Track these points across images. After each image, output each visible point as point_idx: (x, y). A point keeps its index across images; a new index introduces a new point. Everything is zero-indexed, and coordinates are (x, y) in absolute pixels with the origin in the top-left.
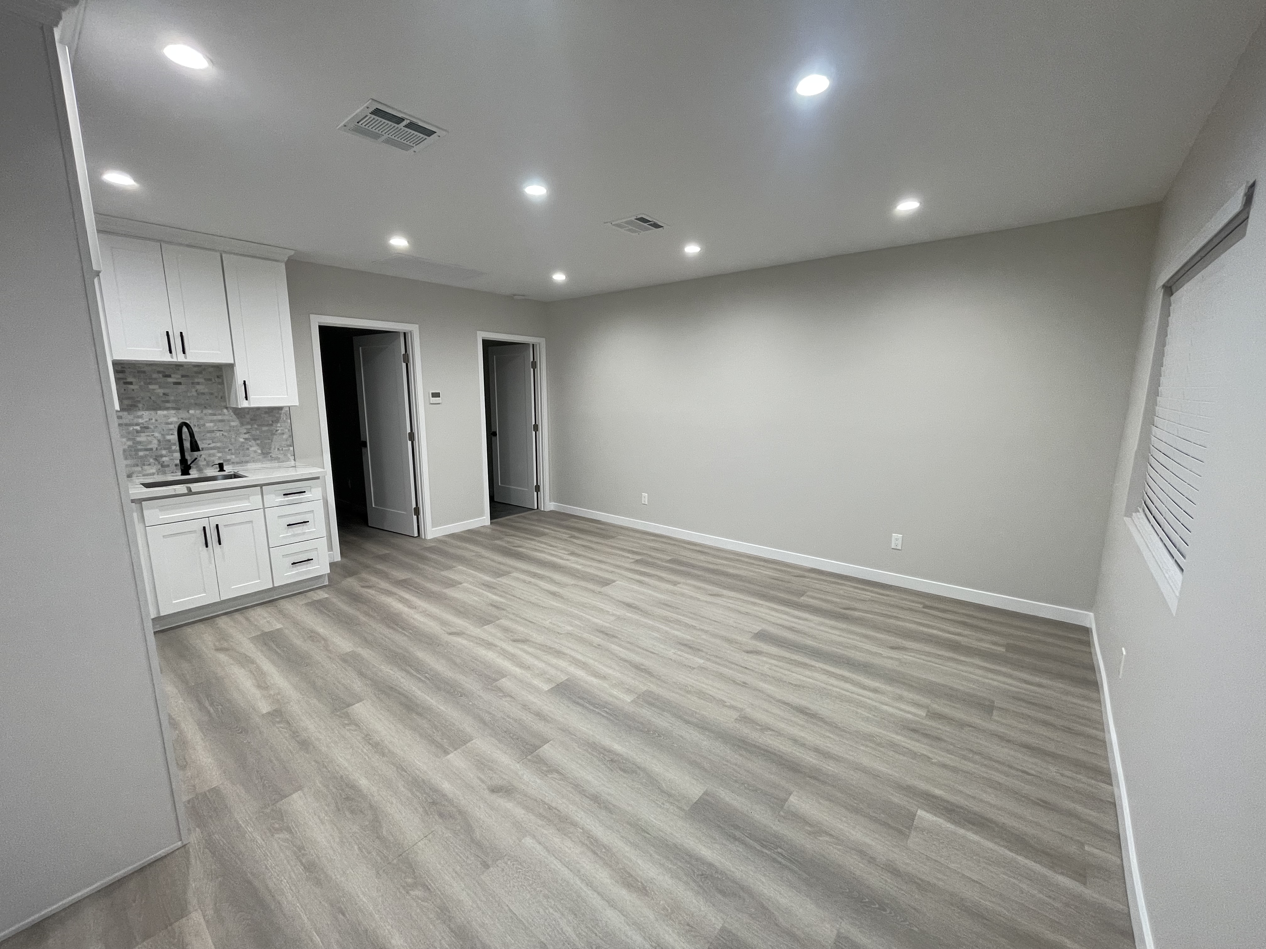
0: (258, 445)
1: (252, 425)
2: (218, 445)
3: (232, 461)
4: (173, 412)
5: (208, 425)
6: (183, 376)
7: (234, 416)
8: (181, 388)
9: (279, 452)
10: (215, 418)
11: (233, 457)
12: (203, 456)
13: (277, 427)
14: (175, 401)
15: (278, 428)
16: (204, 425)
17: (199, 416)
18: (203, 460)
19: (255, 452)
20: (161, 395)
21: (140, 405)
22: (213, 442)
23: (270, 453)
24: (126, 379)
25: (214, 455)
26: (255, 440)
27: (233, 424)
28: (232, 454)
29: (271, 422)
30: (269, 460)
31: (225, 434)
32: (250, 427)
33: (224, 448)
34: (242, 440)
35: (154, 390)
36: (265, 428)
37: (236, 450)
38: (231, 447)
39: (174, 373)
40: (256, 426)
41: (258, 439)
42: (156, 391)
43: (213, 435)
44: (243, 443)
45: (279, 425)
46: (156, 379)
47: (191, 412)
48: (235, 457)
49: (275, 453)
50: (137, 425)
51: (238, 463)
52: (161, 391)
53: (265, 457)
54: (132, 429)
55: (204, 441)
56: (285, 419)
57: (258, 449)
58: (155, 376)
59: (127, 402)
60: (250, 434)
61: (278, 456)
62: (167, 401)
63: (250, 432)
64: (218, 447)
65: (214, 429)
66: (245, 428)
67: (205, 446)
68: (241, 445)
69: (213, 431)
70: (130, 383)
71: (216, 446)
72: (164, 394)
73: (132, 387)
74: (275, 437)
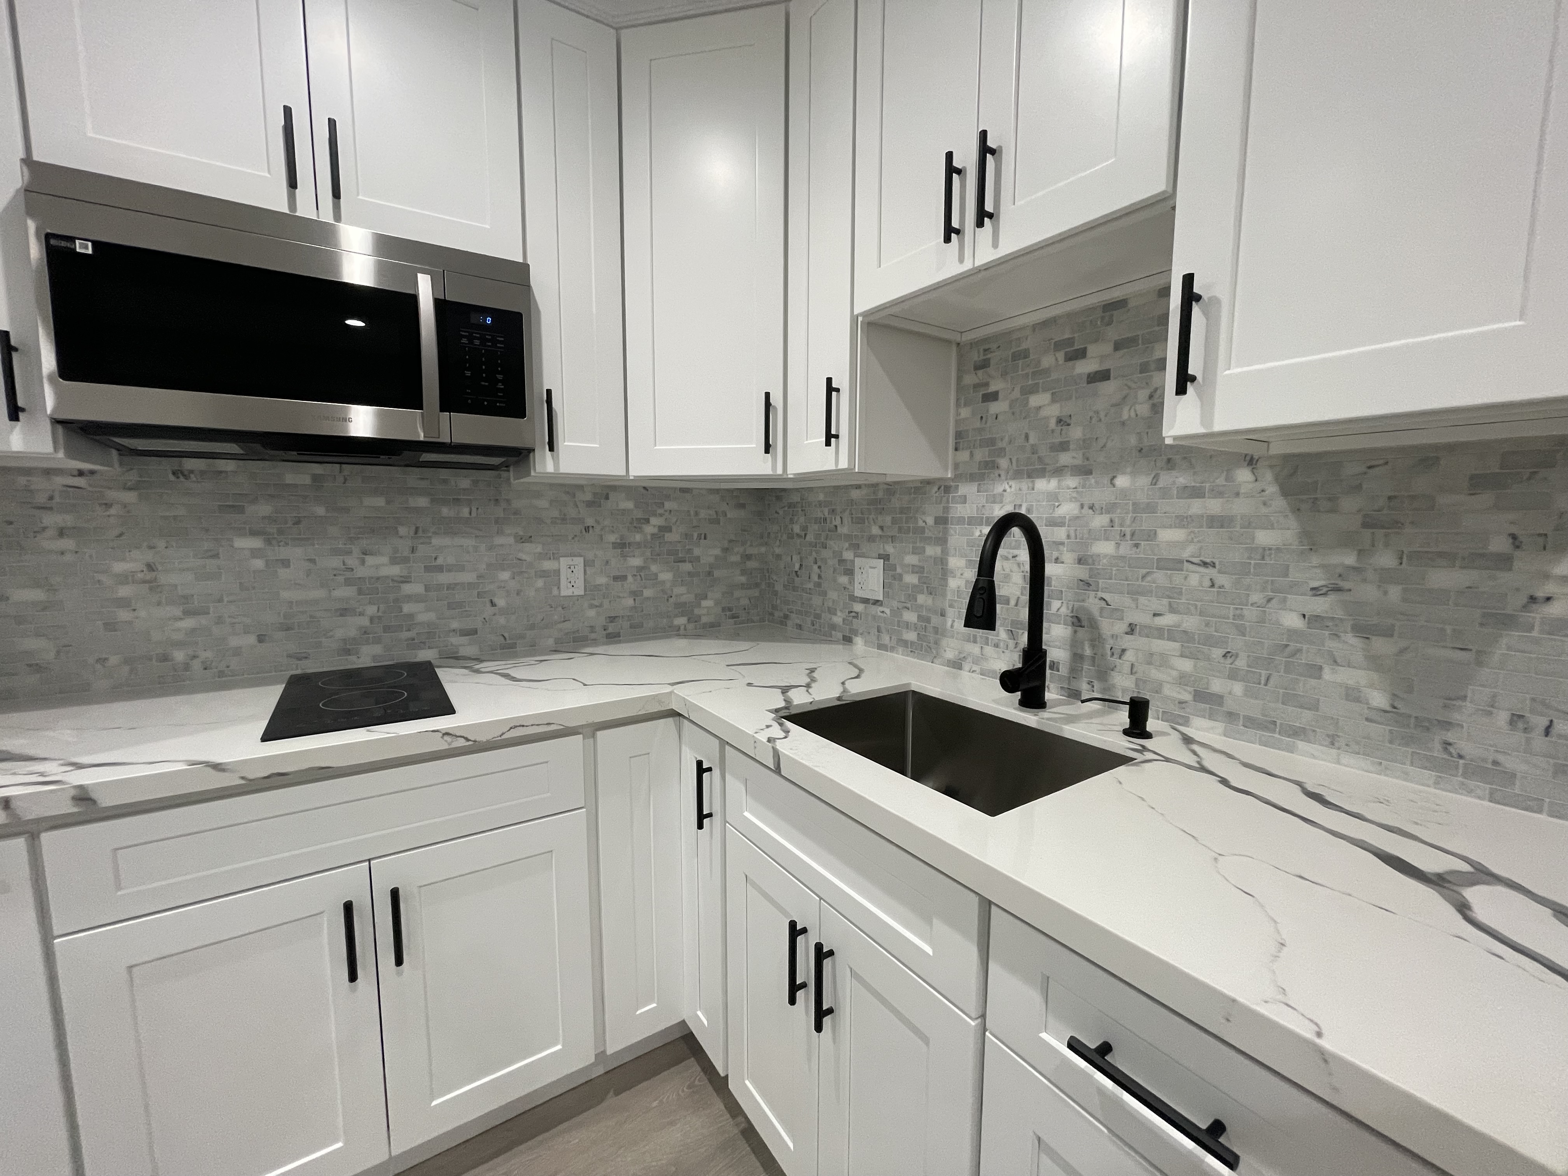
0: (1374, 662)
1: (1361, 552)
2: (1191, 623)
3: (1230, 704)
4: (1071, 482)
5: (1167, 535)
6: (1118, 346)
7: (1280, 503)
8: (1108, 388)
9: (1518, 737)
10: (1196, 507)
11: (1238, 688)
12: (1129, 656)
14: (1085, 444)
15: (1550, 588)
16: (1151, 535)
17: (1142, 498)
18: (1126, 668)
19: (1352, 695)
20: (1052, 423)
21: (1003, 463)
22: (1172, 610)
23: (1447, 725)
24: (987, 384)
25: (1164, 662)
26: (1364, 631)
27: (1264, 538)
28: (1233, 675)
29: (1499, 544)
30: (1431, 764)
31: (1225, 581)
33: (1210, 641)
34: (1292, 621)
35: (1039, 408)
36: (1453, 578)
38: (1236, 643)
39: (1098, 340)
40: (1386, 559)
41: (1388, 633)
42: (1044, 413)
43: (1178, 578)
44: (1292, 633)
46: (1047, 372)
47: (1122, 481)
48: (1247, 693)
50: (985, 518)
51: (1251, 722)
53: (1408, 740)
55: (1142, 600)
57: (1371, 686)
58: (1047, 361)
59: (981, 455)
60: (1346, 597)
61: (1501, 758)
62: (1064, 447)
63: (1346, 585)
64: (1185, 632)
65: (1186, 554)
66: (1323, 566)
67: (1141, 618)
68: (1287, 646)
69: (1181, 562)
70: (993, 397)
71: (1179, 626)
72: (1060, 421)
73: (995, 407)
74: (1510, 638)
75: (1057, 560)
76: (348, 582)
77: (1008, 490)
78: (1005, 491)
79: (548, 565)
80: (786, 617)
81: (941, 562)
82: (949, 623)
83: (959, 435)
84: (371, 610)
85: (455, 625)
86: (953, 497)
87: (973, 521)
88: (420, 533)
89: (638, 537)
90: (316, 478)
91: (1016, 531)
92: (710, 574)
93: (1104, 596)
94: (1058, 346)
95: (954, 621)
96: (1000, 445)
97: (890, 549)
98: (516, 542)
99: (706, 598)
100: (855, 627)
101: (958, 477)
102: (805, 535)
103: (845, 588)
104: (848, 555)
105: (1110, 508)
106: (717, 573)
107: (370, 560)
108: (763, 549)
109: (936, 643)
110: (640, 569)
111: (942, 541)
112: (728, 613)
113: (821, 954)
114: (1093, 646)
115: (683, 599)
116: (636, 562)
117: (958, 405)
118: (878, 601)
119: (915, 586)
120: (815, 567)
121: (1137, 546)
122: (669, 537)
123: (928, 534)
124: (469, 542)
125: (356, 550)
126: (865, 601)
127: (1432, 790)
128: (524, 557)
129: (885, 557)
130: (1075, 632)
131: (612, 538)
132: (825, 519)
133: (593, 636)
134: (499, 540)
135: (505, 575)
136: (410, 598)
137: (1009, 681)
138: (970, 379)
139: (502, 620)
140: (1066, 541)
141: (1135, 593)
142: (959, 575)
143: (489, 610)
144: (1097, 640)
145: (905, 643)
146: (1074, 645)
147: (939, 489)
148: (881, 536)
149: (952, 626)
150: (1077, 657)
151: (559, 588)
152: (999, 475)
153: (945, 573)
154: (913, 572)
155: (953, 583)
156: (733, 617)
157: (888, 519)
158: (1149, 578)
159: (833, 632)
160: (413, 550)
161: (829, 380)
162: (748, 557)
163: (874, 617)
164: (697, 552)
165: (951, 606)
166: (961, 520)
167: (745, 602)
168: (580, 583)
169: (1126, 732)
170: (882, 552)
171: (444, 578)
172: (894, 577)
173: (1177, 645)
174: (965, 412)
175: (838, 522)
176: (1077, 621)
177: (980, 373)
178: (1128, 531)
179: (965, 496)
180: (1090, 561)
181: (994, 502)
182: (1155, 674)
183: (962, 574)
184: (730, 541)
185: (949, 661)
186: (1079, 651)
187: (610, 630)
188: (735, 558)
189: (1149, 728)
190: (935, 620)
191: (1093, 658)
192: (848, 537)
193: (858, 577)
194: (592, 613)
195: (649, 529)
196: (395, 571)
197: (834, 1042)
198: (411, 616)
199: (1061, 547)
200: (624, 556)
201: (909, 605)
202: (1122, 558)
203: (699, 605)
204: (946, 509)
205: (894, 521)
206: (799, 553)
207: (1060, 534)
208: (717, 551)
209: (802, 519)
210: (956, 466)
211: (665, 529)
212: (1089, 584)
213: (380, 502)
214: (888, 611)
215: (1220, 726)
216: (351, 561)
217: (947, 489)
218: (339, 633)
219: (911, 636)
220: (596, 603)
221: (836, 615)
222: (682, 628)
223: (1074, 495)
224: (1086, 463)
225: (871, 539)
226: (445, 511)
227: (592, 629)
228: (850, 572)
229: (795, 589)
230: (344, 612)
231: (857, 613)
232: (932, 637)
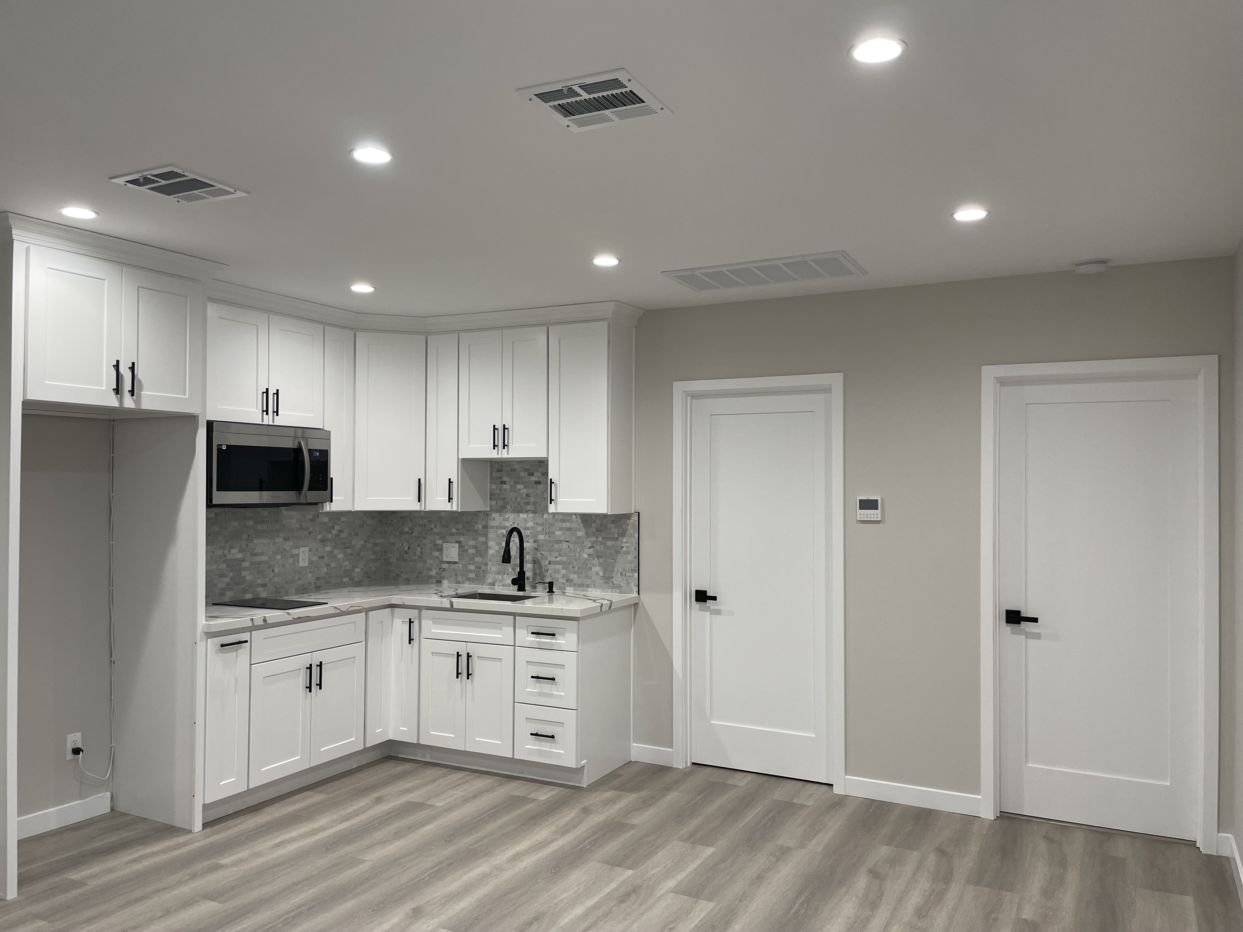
0: (600, 564)
1: (596, 538)
2: (564, 559)
3: (574, 582)
4: (531, 515)
5: (558, 533)
6: (542, 475)
7: (581, 524)
8: (540, 487)
9: (621, 578)
10: (564, 525)
11: (576, 576)
12: (550, 571)
13: (622, 542)
14: (535, 503)
15: (624, 544)
16: (554, 533)
18: (549, 576)
19: (597, 574)
20: (524, 495)
21: (509, 507)
22: (560, 555)
23: (612, 577)
24: (502, 478)
26: (599, 557)
28: (575, 573)
30: (611, 588)
31: (571, 546)
32: (594, 539)
33: (569, 564)
34: (586, 556)
35: (520, 489)
36: (610, 543)
37: (579, 568)
38: (575, 564)
39: (537, 471)
40: (601, 539)
41: (602, 557)
42: (521, 491)
43: (561, 545)
44: (586, 559)
45: (625, 540)
46: (522, 478)
48: (578, 577)
49: (617, 579)
50: (504, 528)
51: (579, 586)
52: (524, 491)
53: (606, 583)
54: (500, 532)
56: (632, 532)
57: (600, 571)
58: (522, 474)
59: (500, 503)
60: (594, 548)
61: (620, 583)
62: (528, 503)
63: (595, 546)
64: (563, 562)
65: (562, 539)
66: (590, 541)
67: (552, 559)
68: (585, 563)
69: (561, 541)
70: (504, 483)
71: (562, 560)
72: (527, 495)
73: (505, 487)
74: (619, 556)
75: (528, 542)
76: (224, 562)
77: (511, 517)
78: (509, 517)
79: (295, 551)
80: (398, 575)
81: (486, 543)
82: (489, 568)
83: (491, 495)
84: (231, 574)
85: (259, 582)
86: (490, 518)
87: (498, 528)
88: (250, 538)
89: (330, 536)
90: (217, 514)
91: (515, 533)
92: (359, 554)
93: (542, 553)
94: (526, 470)
95: (491, 567)
96: (507, 500)
97: (461, 539)
98: (283, 540)
99: (356, 567)
100: (443, 575)
101: (491, 510)
102: (412, 532)
103: (437, 558)
104: (439, 542)
105: (542, 525)
106: (362, 554)
107: (232, 551)
108: (382, 540)
109: (484, 577)
110: (330, 552)
111: (486, 535)
112: (366, 575)
113: (469, 656)
114: (539, 570)
115: (348, 568)
116: (328, 549)
117: (491, 483)
118: (456, 562)
119: (474, 554)
120: (419, 549)
121: (550, 536)
122: (343, 535)
123: (479, 532)
124: (266, 541)
125: (228, 546)
126: (449, 563)
127: (611, 594)
128: (286, 547)
129: (459, 542)
130: (534, 566)
131: (320, 537)
132: (425, 525)
133: (310, 587)
134: (277, 540)
135: (278, 557)
136: (245, 569)
137: (514, 582)
138: (495, 474)
139: (276, 579)
140: (530, 535)
141: (551, 551)
142: (493, 548)
143: (272, 574)
144: (540, 567)
145: (469, 579)
146: (534, 570)
147: (484, 514)
148: (457, 533)
149: (490, 569)
150: (535, 574)
151: (298, 563)
152: (507, 511)
153: (487, 548)
154: (473, 548)
155: (491, 552)
156: (369, 577)
157: (461, 526)
158: (553, 546)
159: (430, 580)
160: (247, 546)
161: (450, 479)
162: (375, 545)
163: (454, 570)
164: (354, 543)
165: (490, 561)
166: (493, 527)
167: (373, 569)
168: (307, 561)
169: (548, 592)
170: (457, 540)
171: (257, 559)
172: (464, 551)
173: (561, 566)
174: (494, 486)
175: (433, 526)
176: (535, 562)
177: (499, 473)
178: (548, 532)
179: (495, 518)
180: (537, 542)
181: (506, 521)
182: (557, 576)
183: (494, 548)
184: (368, 536)
185: (489, 583)
186: (535, 572)
187: (317, 585)
188: (370, 545)
189: (554, 591)
190: (483, 568)
191: (540, 574)
192: (438, 534)
193: (445, 552)
194: (310, 575)
195: (334, 532)
196: (239, 556)
197: (472, 684)
198: (244, 577)
199: (529, 537)
200: (324, 546)
201: (471, 562)
202: (546, 540)
203: (354, 571)
204: (487, 523)
205: (463, 527)
206: (408, 542)
207: (528, 532)
208: (362, 542)
209: (410, 525)
210: (491, 506)
211: (341, 531)
212: (537, 549)
213: (236, 524)
214: (461, 566)
215: (572, 588)
216: (226, 552)
217: (487, 515)
218: (219, 586)
219: (472, 575)
220: (312, 570)
221: (432, 571)
222: (346, 584)
223: (532, 520)
224: (535, 509)
225: (452, 534)
226: (259, 527)
227: (310, 583)
228: (440, 550)
229: (405, 560)
230: (222, 576)
231: (445, 569)
232: (482, 575)
